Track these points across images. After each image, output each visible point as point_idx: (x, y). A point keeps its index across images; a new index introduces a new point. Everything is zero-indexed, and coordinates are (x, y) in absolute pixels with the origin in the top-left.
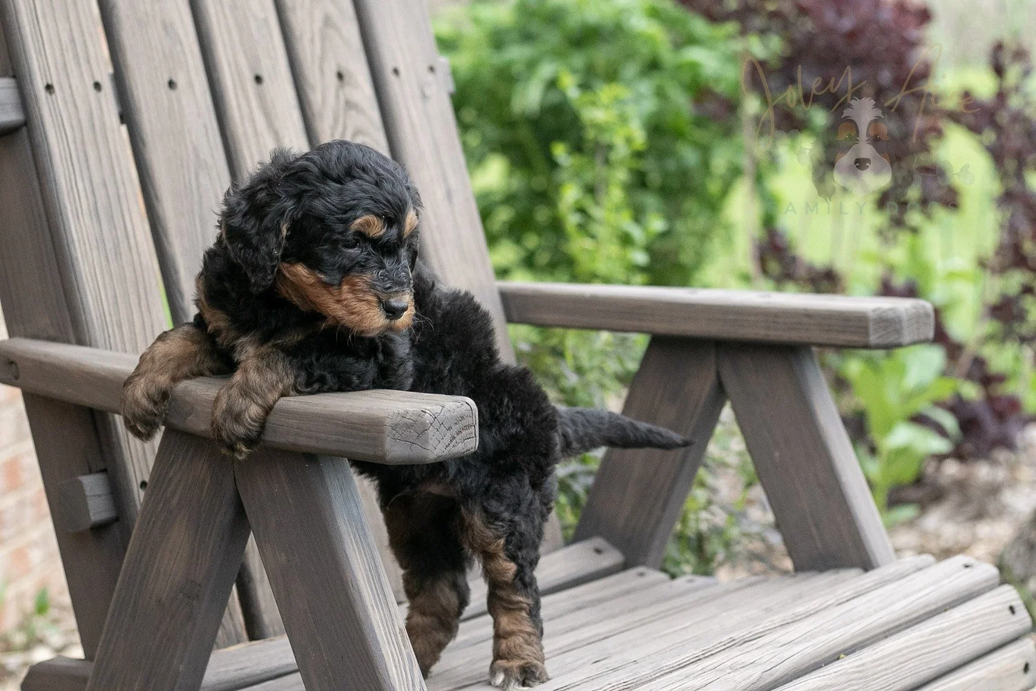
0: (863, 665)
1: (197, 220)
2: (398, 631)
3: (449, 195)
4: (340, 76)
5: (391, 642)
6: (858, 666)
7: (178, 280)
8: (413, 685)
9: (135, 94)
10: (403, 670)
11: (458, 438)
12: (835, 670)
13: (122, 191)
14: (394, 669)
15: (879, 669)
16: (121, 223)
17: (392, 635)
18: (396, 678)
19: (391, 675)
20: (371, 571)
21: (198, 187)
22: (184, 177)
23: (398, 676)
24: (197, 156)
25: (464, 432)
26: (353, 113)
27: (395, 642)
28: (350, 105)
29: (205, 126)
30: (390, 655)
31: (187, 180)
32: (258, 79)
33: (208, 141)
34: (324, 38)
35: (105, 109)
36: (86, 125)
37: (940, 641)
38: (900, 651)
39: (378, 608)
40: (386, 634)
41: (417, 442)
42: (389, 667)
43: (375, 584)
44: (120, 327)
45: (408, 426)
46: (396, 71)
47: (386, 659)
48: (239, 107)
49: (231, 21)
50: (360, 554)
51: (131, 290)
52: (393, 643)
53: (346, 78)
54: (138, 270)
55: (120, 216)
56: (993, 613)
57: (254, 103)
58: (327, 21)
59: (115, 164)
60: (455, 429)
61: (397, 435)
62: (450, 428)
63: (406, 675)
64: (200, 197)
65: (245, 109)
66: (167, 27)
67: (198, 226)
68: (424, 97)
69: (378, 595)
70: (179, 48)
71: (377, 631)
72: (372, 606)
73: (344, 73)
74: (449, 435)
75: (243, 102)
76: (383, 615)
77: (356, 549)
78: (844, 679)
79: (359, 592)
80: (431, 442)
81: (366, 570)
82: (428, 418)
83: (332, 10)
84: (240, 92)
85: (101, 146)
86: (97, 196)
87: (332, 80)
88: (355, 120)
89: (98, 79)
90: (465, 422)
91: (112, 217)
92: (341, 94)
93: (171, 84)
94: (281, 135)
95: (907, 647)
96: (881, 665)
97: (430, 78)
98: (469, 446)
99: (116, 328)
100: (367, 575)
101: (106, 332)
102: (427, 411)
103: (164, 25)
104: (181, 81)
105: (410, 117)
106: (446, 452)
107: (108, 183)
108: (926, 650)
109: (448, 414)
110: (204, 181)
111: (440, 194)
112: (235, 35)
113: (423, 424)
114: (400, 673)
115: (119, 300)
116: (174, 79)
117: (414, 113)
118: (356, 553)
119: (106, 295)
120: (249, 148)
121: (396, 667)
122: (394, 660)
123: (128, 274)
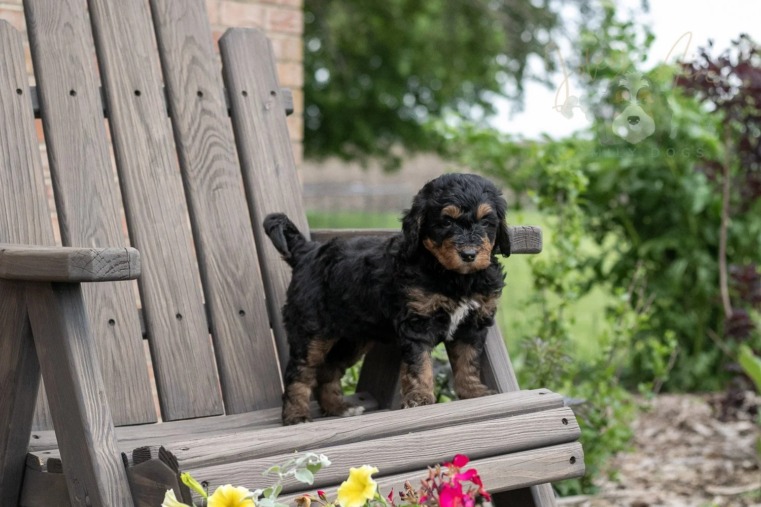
0: (421, 438)
1: (81, 174)
2: (98, 392)
3: (277, 171)
4: (200, 94)
5: (92, 397)
6: (417, 439)
7: (64, 208)
8: (103, 424)
9: (46, 97)
10: (97, 416)
11: (115, 268)
12: (396, 438)
13: (29, 153)
14: (90, 413)
15: (434, 442)
16: (26, 173)
17: (94, 395)
18: (91, 418)
19: (88, 417)
20: (85, 356)
21: (85, 155)
22: (75, 146)
23: (93, 418)
24: (86, 135)
25: (120, 265)
26: (207, 116)
27: (95, 399)
28: (204, 111)
29: (94, 119)
30: (89, 405)
31: (77, 149)
32: (137, 93)
33: (95, 127)
34: (189, 71)
35: (23, 106)
36: (8, 114)
37: (493, 432)
38: (456, 434)
39: (86, 378)
40: (89, 393)
41: (86, 268)
42: (87, 412)
43: (86, 363)
44: (18, 232)
45: (81, 258)
46: (245, 93)
47: (86, 408)
48: (121, 109)
49: (121, 57)
50: (79, 345)
51: (28, 211)
52: (93, 399)
53: (204, 95)
54: (35, 200)
55: (26, 168)
56: (547, 421)
57: (132, 107)
58: (194, 60)
59: (26, 138)
60: (113, 263)
61: (75, 264)
62: (109, 262)
63: (99, 418)
64: (85, 160)
65: (125, 110)
66: (73, 59)
67: (81, 178)
68: (264, 109)
69: (88, 370)
70: (81, 72)
71: (83, 390)
72: (82, 376)
73: (203, 92)
74: (108, 266)
75: (124, 106)
76: (89, 383)
77: (77, 342)
78: (402, 444)
79: (74, 367)
80: (94, 268)
81: (81, 354)
82: (93, 254)
83: (198, 54)
84: (122, 100)
85: (18, 127)
86: (11, 156)
87: (193, 96)
88: (207, 121)
89: (20, 87)
90: (121, 259)
91: (20, 168)
92: (199, 105)
93: (72, 93)
94: (150, 126)
95: (463, 432)
96: (438, 440)
97: (271, 98)
98: (124, 274)
99: (14, 233)
100: (82, 358)
101: (7, 234)
102: (94, 250)
103: (71, 57)
104: (79, 91)
105: (252, 121)
106: (106, 275)
107: (19, 147)
108: (479, 437)
109: (109, 253)
110: (89, 150)
111: (270, 169)
112: (123, 66)
113: (89, 257)
114: (94, 416)
115: (19, 217)
116: (75, 90)
117: (255, 119)
118: (76, 344)
119: (10, 213)
120: (126, 133)
121: (92, 412)
122: (92, 409)
123: (27, 202)
